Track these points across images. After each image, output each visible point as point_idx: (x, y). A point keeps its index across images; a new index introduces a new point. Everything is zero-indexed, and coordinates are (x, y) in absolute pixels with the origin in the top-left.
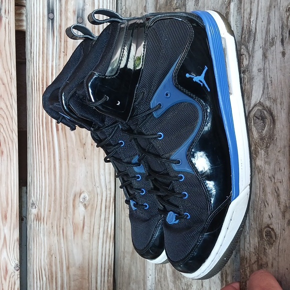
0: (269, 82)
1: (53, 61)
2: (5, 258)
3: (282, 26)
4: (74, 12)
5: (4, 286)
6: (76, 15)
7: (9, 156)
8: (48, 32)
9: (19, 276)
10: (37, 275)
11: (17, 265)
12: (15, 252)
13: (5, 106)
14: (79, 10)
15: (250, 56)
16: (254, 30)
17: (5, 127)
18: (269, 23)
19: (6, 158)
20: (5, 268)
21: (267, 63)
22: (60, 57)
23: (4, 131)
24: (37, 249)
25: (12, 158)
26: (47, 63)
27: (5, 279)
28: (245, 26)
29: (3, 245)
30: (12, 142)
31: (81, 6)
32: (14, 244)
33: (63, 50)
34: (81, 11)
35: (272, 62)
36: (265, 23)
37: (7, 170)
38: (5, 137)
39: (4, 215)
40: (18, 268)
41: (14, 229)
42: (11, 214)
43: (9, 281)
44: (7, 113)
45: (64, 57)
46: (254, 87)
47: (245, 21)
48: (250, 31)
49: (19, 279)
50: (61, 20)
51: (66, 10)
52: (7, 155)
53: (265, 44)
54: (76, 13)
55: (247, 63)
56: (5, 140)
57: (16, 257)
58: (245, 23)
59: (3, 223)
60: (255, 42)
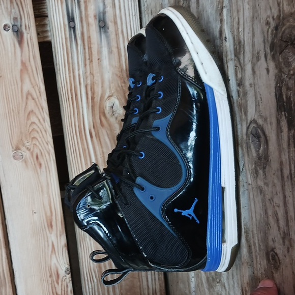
0: (259, 99)
1: (79, 70)
2: (55, 264)
3: (264, 40)
4: (95, 16)
5: (57, 289)
6: (98, 20)
7: (48, 168)
8: (71, 41)
9: (71, 279)
10: (87, 277)
11: (67, 269)
12: (64, 257)
13: (38, 121)
14: (100, 13)
15: (242, 69)
16: (243, 42)
17: (39, 140)
18: (253, 36)
19: (44, 170)
20: (56, 273)
21: (256, 78)
22: (85, 65)
23: (40, 144)
24: (84, 253)
25: (50, 169)
26: (73, 72)
27: (58, 283)
28: (236, 36)
29: (52, 252)
30: (49, 154)
31: (101, 9)
32: (63, 249)
33: (87, 57)
34: (102, 15)
35: (260, 78)
36: (251, 35)
37: (47, 180)
38: (41, 150)
39: (49, 223)
40: (68, 272)
41: (60, 236)
42: (56, 222)
43: (62, 285)
44: (41, 127)
45: (90, 64)
46: (248, 102)
47: (235, 31)
48: (240, 42)
49: (71, 282)
50: (82, 27)
51: (87, 17)
52: (46, 167)
53: (253, 58)
54: (97, 17)
55: (241, 76)
56: (41, 153)
57: (65, 262)
58: (235, 33)
59: (49, 231)
60: (245, 54)
